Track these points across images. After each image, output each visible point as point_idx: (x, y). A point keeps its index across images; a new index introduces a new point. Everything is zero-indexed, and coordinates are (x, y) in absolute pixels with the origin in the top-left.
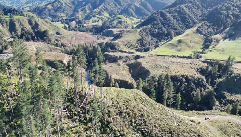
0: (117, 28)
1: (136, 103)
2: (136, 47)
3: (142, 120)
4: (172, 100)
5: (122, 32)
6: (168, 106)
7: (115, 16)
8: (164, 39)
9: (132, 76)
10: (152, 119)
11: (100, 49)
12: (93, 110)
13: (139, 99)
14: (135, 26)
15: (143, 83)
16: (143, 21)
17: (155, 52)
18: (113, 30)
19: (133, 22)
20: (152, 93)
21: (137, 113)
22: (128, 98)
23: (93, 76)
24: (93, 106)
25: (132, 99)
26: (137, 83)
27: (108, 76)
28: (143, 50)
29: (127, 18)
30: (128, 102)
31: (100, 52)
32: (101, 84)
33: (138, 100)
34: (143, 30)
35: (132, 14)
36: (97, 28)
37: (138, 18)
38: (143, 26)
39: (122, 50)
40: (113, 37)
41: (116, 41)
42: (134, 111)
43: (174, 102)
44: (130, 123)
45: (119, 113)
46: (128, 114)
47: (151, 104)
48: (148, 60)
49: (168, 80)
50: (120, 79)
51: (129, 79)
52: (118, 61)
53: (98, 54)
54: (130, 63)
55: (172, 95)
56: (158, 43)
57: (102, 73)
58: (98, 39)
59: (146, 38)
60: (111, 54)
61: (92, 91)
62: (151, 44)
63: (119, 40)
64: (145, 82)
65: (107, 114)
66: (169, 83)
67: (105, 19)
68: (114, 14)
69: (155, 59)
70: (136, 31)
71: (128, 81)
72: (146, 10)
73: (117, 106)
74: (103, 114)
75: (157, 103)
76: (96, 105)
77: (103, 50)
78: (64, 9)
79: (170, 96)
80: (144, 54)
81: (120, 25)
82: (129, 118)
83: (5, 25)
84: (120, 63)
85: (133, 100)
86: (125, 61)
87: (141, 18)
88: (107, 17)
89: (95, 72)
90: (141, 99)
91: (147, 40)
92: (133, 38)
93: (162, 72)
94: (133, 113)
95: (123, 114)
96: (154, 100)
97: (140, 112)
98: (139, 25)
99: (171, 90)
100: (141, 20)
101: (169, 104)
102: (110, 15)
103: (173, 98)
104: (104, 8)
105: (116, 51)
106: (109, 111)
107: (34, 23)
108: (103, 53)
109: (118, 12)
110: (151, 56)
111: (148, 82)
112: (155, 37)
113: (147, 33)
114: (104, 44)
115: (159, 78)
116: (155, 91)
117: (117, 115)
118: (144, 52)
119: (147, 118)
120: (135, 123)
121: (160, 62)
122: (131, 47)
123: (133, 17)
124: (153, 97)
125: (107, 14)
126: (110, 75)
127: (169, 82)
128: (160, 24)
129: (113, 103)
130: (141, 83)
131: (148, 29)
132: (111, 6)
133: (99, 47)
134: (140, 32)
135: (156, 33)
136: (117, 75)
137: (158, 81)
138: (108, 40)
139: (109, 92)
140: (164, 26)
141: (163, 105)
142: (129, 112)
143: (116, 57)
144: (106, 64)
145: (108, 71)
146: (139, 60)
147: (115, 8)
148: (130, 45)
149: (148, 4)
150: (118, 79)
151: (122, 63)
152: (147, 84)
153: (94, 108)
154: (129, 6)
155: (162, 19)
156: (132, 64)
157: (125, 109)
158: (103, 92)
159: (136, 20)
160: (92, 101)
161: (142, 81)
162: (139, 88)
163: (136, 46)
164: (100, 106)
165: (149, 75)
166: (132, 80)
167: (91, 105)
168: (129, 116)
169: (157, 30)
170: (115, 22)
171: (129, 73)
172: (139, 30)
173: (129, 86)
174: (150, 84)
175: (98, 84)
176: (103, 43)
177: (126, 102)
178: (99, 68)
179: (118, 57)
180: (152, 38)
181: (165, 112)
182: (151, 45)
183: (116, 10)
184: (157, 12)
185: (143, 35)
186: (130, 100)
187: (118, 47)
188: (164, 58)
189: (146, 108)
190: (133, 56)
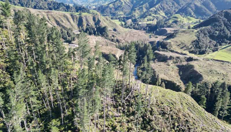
0: (172, 27)
1: (181, 107)
2: (190, 49)
3: (187, 126)
4: (226, 112)
5: (176, 32)
6: (219, 117)
7: (171, 16)
8: (226, 43)
9: (181, 79)
10: (198, 128)
11: (151, 47)
12: (137, 104)
13: (186, 104)
14: (192, 26)
15: (192, 87)
16: (202, 21)
17: (212, 56)
18: (167, 29)
19: (190, 22)
20: (202, 100)
21: (181, 118)
22: (174, 100)
23: (140, 72)
24: (137, 101)
25: (178, 102)
26: (186, 87)
27: (156, 75)
28: (198, 53)
29: (183, 17)
30: (172, 104)
31: (151, 50)
32: (147, 81)
33: (184, 104)
34: (201, 31)
35: (190, 14)
36: (151, 26)
37: (197, 18)
38: (202, 27)
39: (174, 50)
40: (166, 37)
41: (169, 41)
42: (178, 115)
43: (227, 115)
44: (172, 126)
45: (162, 113)
46: (172, 116)
47: (199, 112)
48: (202, 64)
49: (224, 89)
50: (168, 79)
51: (178, 81)
52: (168, 61)
53: (148, 52)
54: (181, 65)
55: (227, 106)
56: (218, 46)
57: (150, 71)
58: (151, 37)
59: (204, 39)
60: (161, 53)
61: (138, 86)
62: (208, 46)
63: (172, 39)
64: (196, 87)
65: (149, 111)
66: (225, 93)
67: (161, 18)
68: (170, 14)
69: (211, 63)
70: (193, 31)
71: (176, 83)
72: (207, 10)
73: (161, 106)
74: (146, 111)
75: (206, 112)
76: (140, 101)
77: (154, 49)
78: (124, 7)
79: (224, 107)
80: (198, 57)
81: (175, 25)
82: (172, 121)
83: (75, 20)
84: (170, 64)
85: (179, 104)
86: (175, 62)
87: (200, 18)
88: (162, 16)
89: (143, 69)
90: (188, 104)
91: (205, 42)
92: (188, 38)
93: (218, 79)
94: (177, 117)
95: (166, 115)
96: (203, 108)
97: (185, 117)
98: (197, 25)
99: (226, 101)
100: (199, 21)
101: (222, 116)
102: (166, 14)
103: (227, 110)
104: (161, 7)
105: (167, 50)
106: (152, 109)
107: (97, 19)
108: (153, 52)
109: (175, 11)
110: (207, 60)
111: (199, 88)
112: (214, 40)
113: (205, 34)
114: (156, 43)
115: (213, 85)
116: (206, 99)
117: (160, 115)
118: (198, 54)
119: (192, 125)
120: (178, 127)
121: (217, 67)
122: (185, 48)
123: (191, 16)
124: (203, 105)
125: (163, 13)
126: (157, 74)
127: (225, 91)
128: (223, 26)
129: (157, 102)
130: (191, 87)
131: (207, 30)
132: (168, 5)
133: (150, 45)
134: (198, 34)
135: (216, 35)
136: (165, 75)
137: (211, 88)
138: (160, 38)
139: (154, 90)
140: (227, 28)
141: (213, 116)
142: (172, 115)
143: (167, 57)
144: (155, 62)
145: (155, 70)
146: (192, 63)
147: (172, 7)
148: (184, 46)
149: (211, 4)
150: (165, 79)
151: (172, 64)
152: (197, 90)
153: (137, 103)
154: (189, 5)
155: (226, 20)
156: (183, 66)
157: (169, 111)
158: (148, 90)
159: (194, 20)
160: (137, 96)
161: (191, 85)
162: (188, 92)
163: (190, 47)
164: (143, 103)
165: (201, 81)
166: (181, 82)
167: (135, 100)
168: (172, 119)
169: (217, 32)
170: (171, 22)
171: (178, 75)
172: (196, 31)
173: (177, 89)
174: (201, 90)
175: (144, 81)
176: (155, 41)
177: (171, 104)
178: (147, 66)
179: (168, 57)
180: (211, 40)
181: (215, 124)
182: (209, 48)
183: (174, 9)
184: (221, 12)
185: (200, 37)
186: (175, 103)
187: (170, 47)
188: (223, 64)
189: (192, 114)
190: (185, 57)
